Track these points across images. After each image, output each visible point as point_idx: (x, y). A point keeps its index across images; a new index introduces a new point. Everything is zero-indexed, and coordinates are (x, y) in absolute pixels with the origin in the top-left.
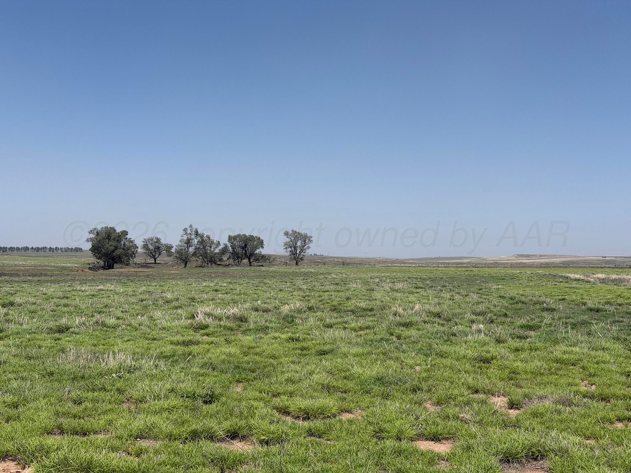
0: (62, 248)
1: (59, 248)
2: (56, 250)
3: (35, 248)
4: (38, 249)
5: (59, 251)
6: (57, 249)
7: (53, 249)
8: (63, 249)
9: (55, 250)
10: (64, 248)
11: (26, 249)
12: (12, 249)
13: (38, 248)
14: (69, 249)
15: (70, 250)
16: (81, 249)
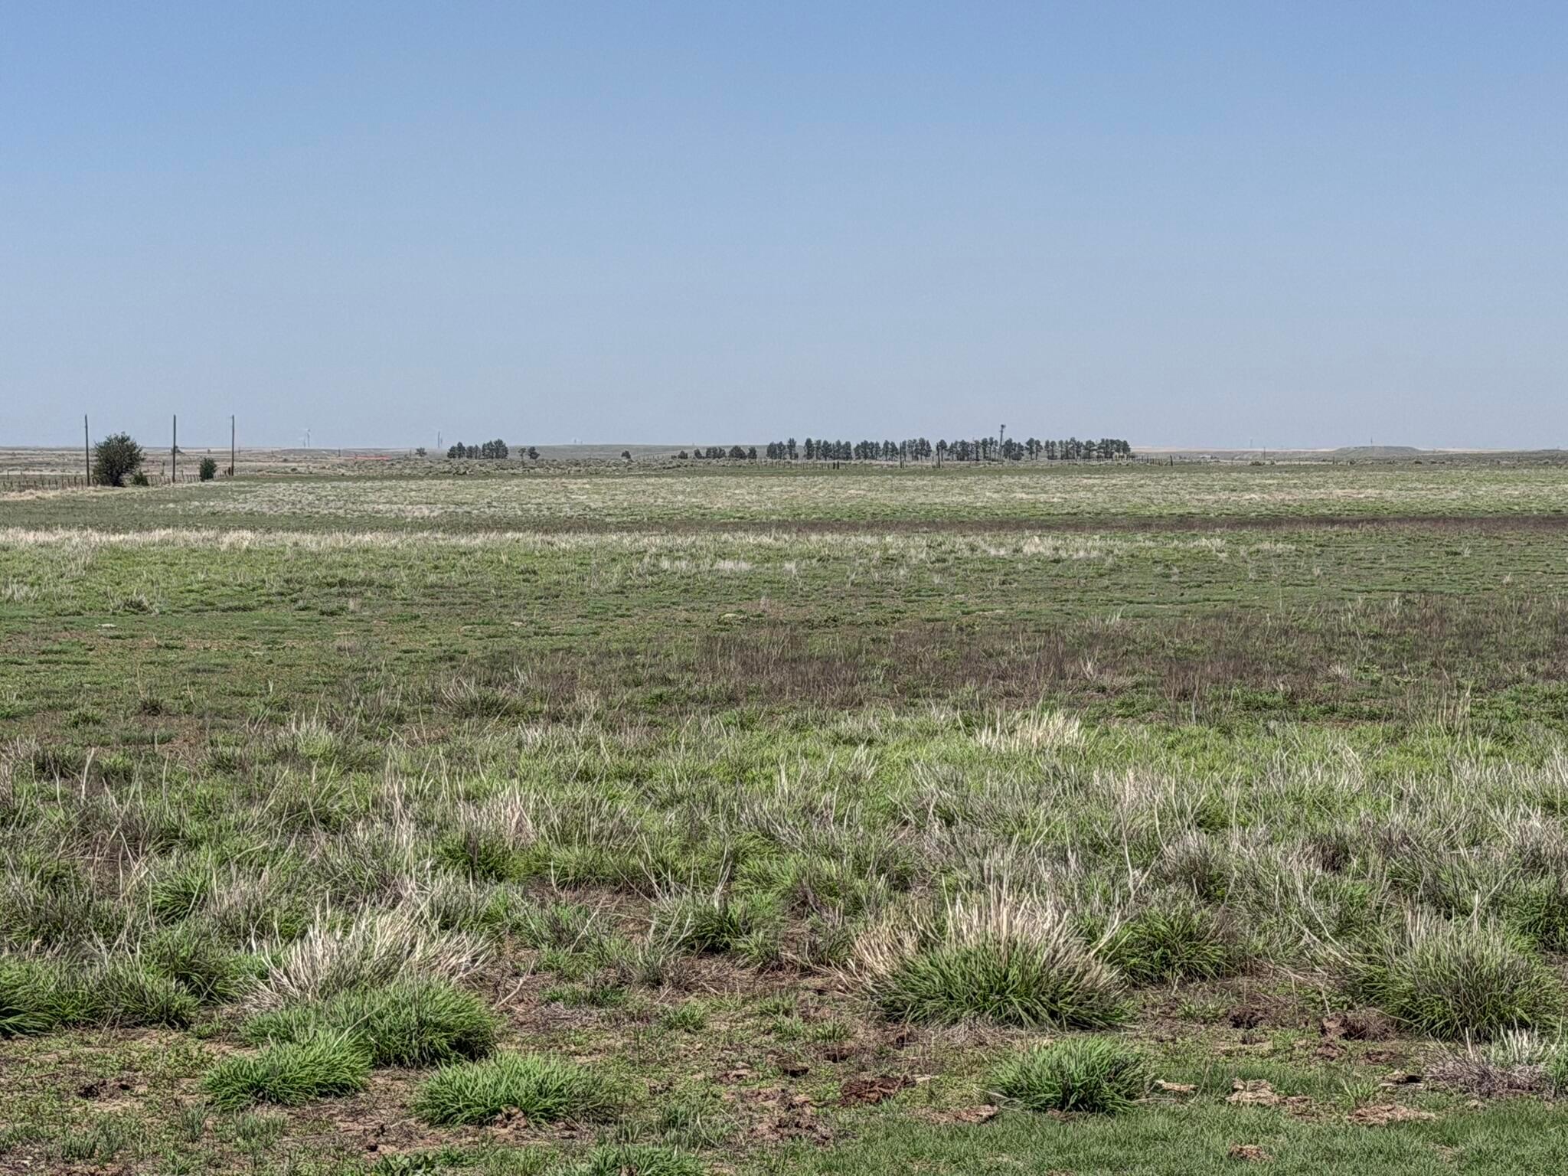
0: (1053, 444)
1: (1043, 444)
2: (1031, 453)
3: (953, 446)
4: (963, 451)
5: (1043, 459)
6: (1033, 446)
7: (1021, 447)
8: (1058, 448)
9: (1026, 453)
10: (1061, 443)
11: (921, 449)
12: (867, 450)
13: (963, 443)
14: (1079, 445)
15: (1083, 451)
16: (1124, 447)
